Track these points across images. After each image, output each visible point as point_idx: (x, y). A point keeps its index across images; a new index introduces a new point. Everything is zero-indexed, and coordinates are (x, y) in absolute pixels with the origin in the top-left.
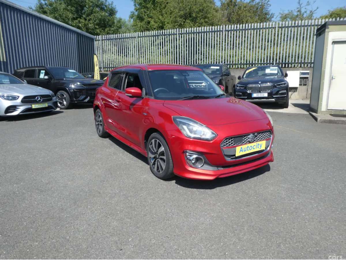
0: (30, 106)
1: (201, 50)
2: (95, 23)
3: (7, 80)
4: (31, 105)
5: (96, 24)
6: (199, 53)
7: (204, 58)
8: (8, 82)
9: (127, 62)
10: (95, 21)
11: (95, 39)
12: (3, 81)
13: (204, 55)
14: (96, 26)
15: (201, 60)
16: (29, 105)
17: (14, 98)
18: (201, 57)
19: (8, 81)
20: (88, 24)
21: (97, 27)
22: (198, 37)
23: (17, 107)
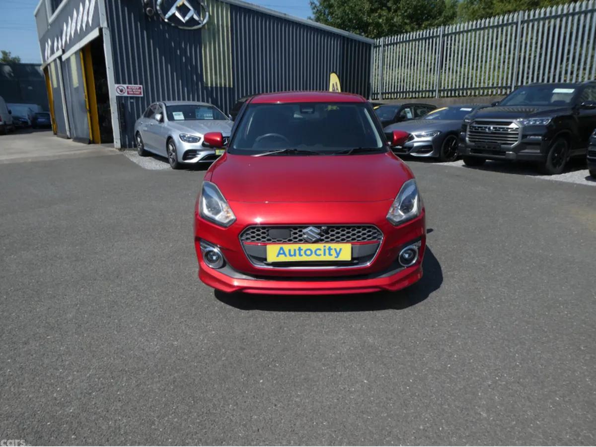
0: (212, 152)
1: (575, 53)
2: (406, 14)
3: (210, 115)
4: (215, 150)
5: (406, 16)
6: (568, 59)
7: (578, 69)
8: (211, 117)
9: (426, 81)
10: (406, 11)
11: (374, 44)
12: (205, 115)
13: (579, 64)
14: (405, 21)
15: (572, 73)
16: (212, 150)
17: (195, 140)
18: (573, 67)
19: (212, 115)
20: (393, 18)
21: (407, 21)
22: (570, 25)
23: (198, 152)
